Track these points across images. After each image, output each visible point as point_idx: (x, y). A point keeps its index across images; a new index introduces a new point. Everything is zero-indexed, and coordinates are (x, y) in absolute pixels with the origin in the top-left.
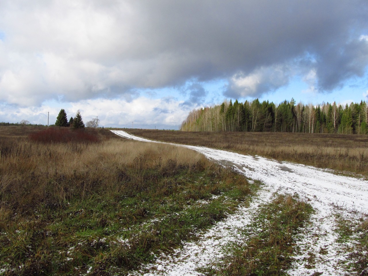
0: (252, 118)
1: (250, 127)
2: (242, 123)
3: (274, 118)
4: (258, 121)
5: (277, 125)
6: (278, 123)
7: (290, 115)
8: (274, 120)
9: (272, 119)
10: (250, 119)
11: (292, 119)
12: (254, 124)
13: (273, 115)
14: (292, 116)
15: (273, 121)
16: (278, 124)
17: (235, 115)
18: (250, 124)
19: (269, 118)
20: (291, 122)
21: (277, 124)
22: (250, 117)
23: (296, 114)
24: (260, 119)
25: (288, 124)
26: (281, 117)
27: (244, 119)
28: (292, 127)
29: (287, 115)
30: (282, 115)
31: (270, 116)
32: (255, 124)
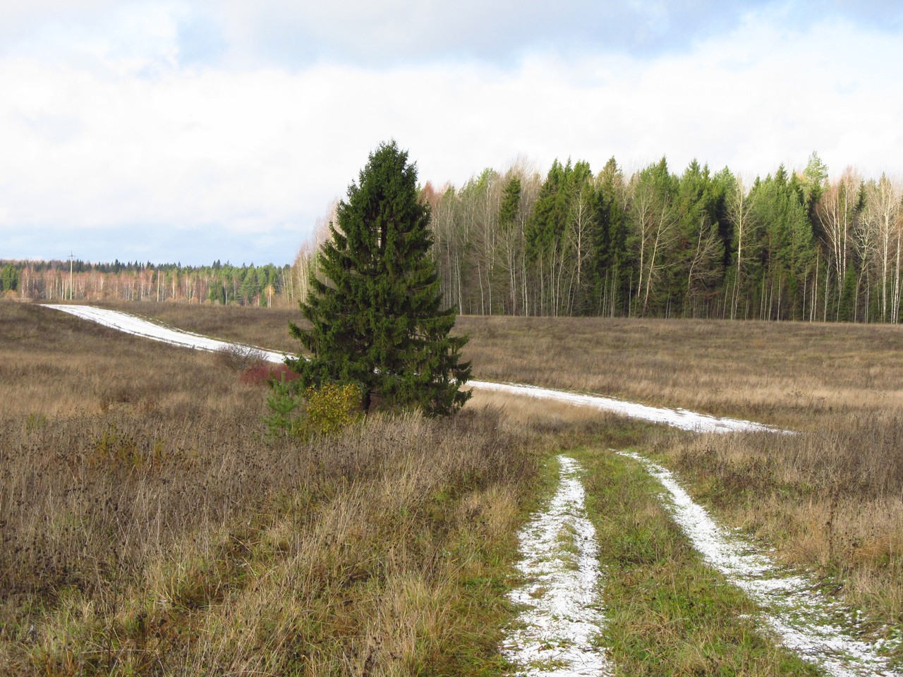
0: (636, 246)
1: (628, 285)
2: (597, 269)
3: (732, 246)
4: (662, 259)
5: (745, 274)
6: (748, 269)
7: (801, 231)
8: (733, 255)
9: (722, 253)
10: (629, 253)
11: (810, 248)
12: (646, 272)
13: (726, 231)
14: (810, 234)
15: (727, 260)
16: (748, 273)
17: (567, 234)
18: (630, 271)
19: (710, 246)
20: (807, 260)
21: (743, 270)
22: (630, 240)
23: (829, 228)
24: (674, 251)
25: (792, 271)
26: (764, 239)
27: (604, 251)
28: (809, 282)
29: (790, 234)
30: (767, 230)
31: (712, 238)
32: (649, 274)
